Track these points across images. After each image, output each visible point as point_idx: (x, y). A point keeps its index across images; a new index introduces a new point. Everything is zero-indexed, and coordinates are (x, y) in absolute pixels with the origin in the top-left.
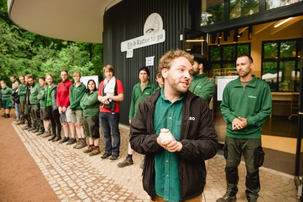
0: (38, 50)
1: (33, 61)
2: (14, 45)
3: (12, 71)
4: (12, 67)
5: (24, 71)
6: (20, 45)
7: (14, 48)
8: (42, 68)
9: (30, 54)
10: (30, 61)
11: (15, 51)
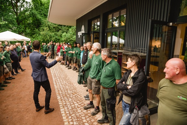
0: (61, 28)
1: (59, 33)
2: (51, 27)
3: (50, 37)
4: (50, 36)
5: (55, 37)
6: (54, 27)
7: (51, 28)
8: (62, 36)
9: (58, 29)
10: (57, 33)
11: (52, 29)
